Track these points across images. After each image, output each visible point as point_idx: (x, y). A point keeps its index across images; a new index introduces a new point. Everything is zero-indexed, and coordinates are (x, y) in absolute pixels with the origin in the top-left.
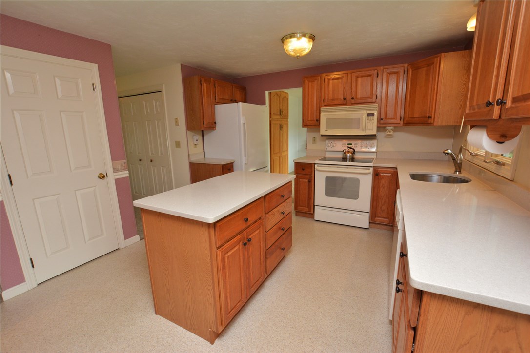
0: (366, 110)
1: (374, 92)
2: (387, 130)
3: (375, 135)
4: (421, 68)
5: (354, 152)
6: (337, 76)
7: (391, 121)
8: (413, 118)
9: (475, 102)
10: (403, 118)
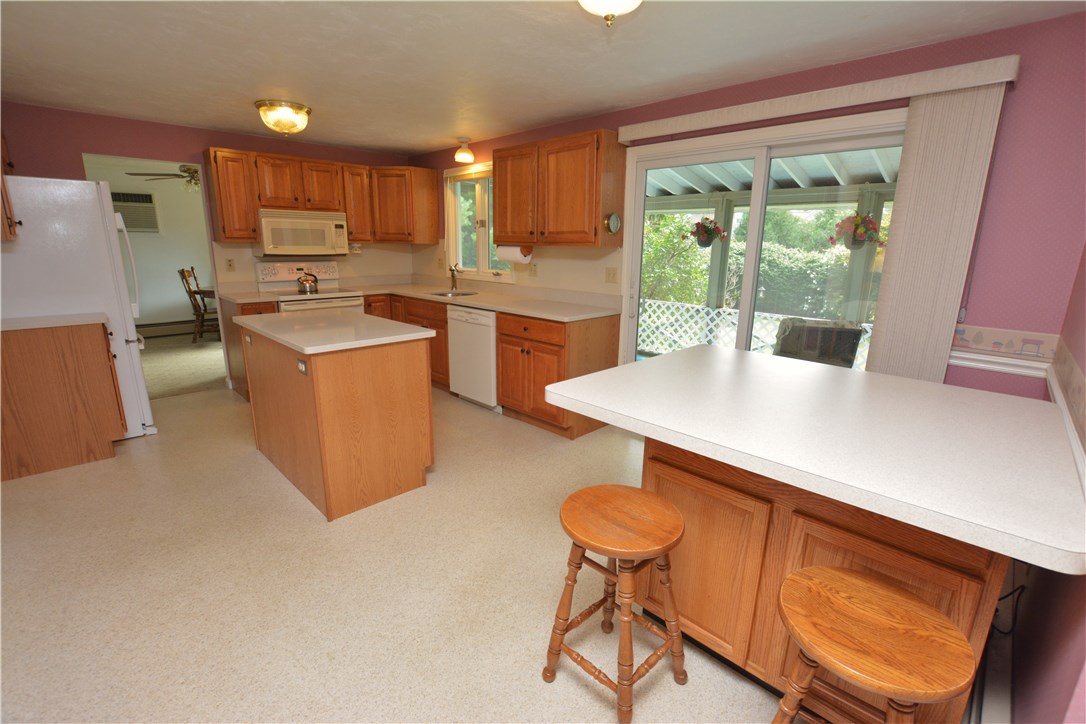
0: (332, 220)
1: (335, 196)
2: (353, 247)
3: (345, 255)
4: (389, 176)
5: (316, 280)
6: (278, 162)
7: (361, 236)
8: (388, 234)
9: (509, 229)
10: (374, 233)
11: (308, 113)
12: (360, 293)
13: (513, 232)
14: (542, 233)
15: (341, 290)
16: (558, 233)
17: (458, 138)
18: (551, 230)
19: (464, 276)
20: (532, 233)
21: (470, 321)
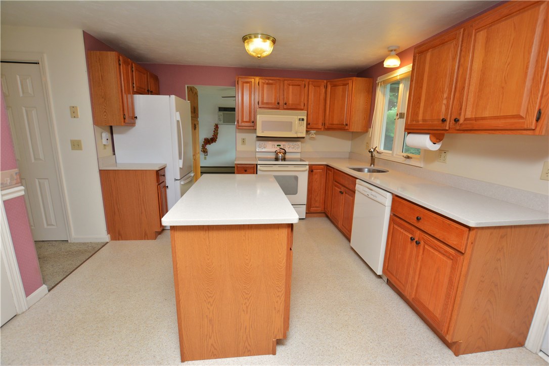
0: (297, 115)
1: (302, 100)
2: (311, 133)
3: (304, 138)
4: (338, 86)
5: (285, 153)
6: (270, 82)
7: (315, 126)
8: (333, 124)
9: (420, 118)
10: (324, 124)
11: (274, 42)
12: (307, 163)
13: (424, 120)
14: (456, 121)
15: (301, 160)
16: (476, 119)
17: (388, 48)
18: (469, 115)
19: (382, 156)
20: (444, 120)
21: (370, 196)
